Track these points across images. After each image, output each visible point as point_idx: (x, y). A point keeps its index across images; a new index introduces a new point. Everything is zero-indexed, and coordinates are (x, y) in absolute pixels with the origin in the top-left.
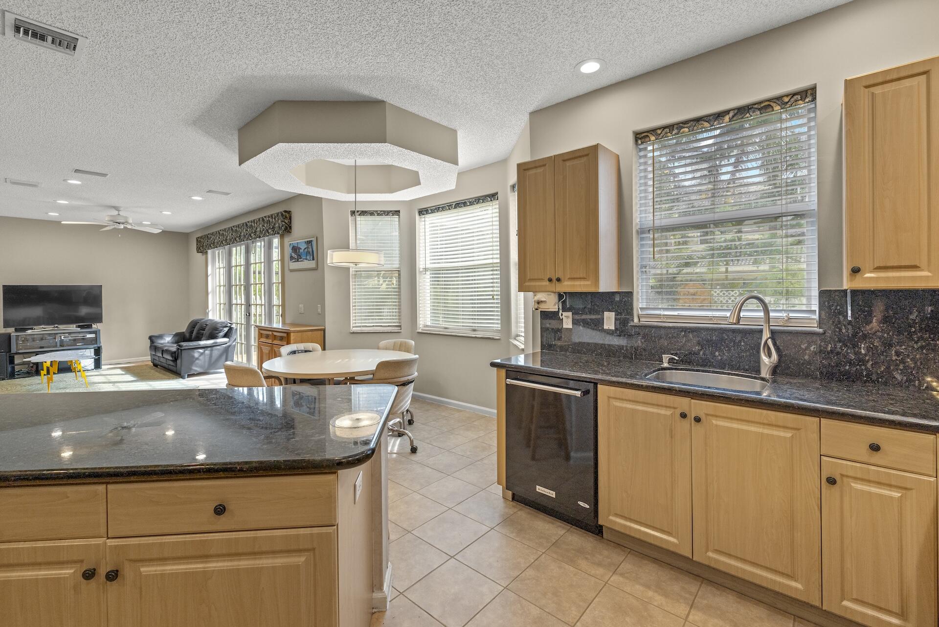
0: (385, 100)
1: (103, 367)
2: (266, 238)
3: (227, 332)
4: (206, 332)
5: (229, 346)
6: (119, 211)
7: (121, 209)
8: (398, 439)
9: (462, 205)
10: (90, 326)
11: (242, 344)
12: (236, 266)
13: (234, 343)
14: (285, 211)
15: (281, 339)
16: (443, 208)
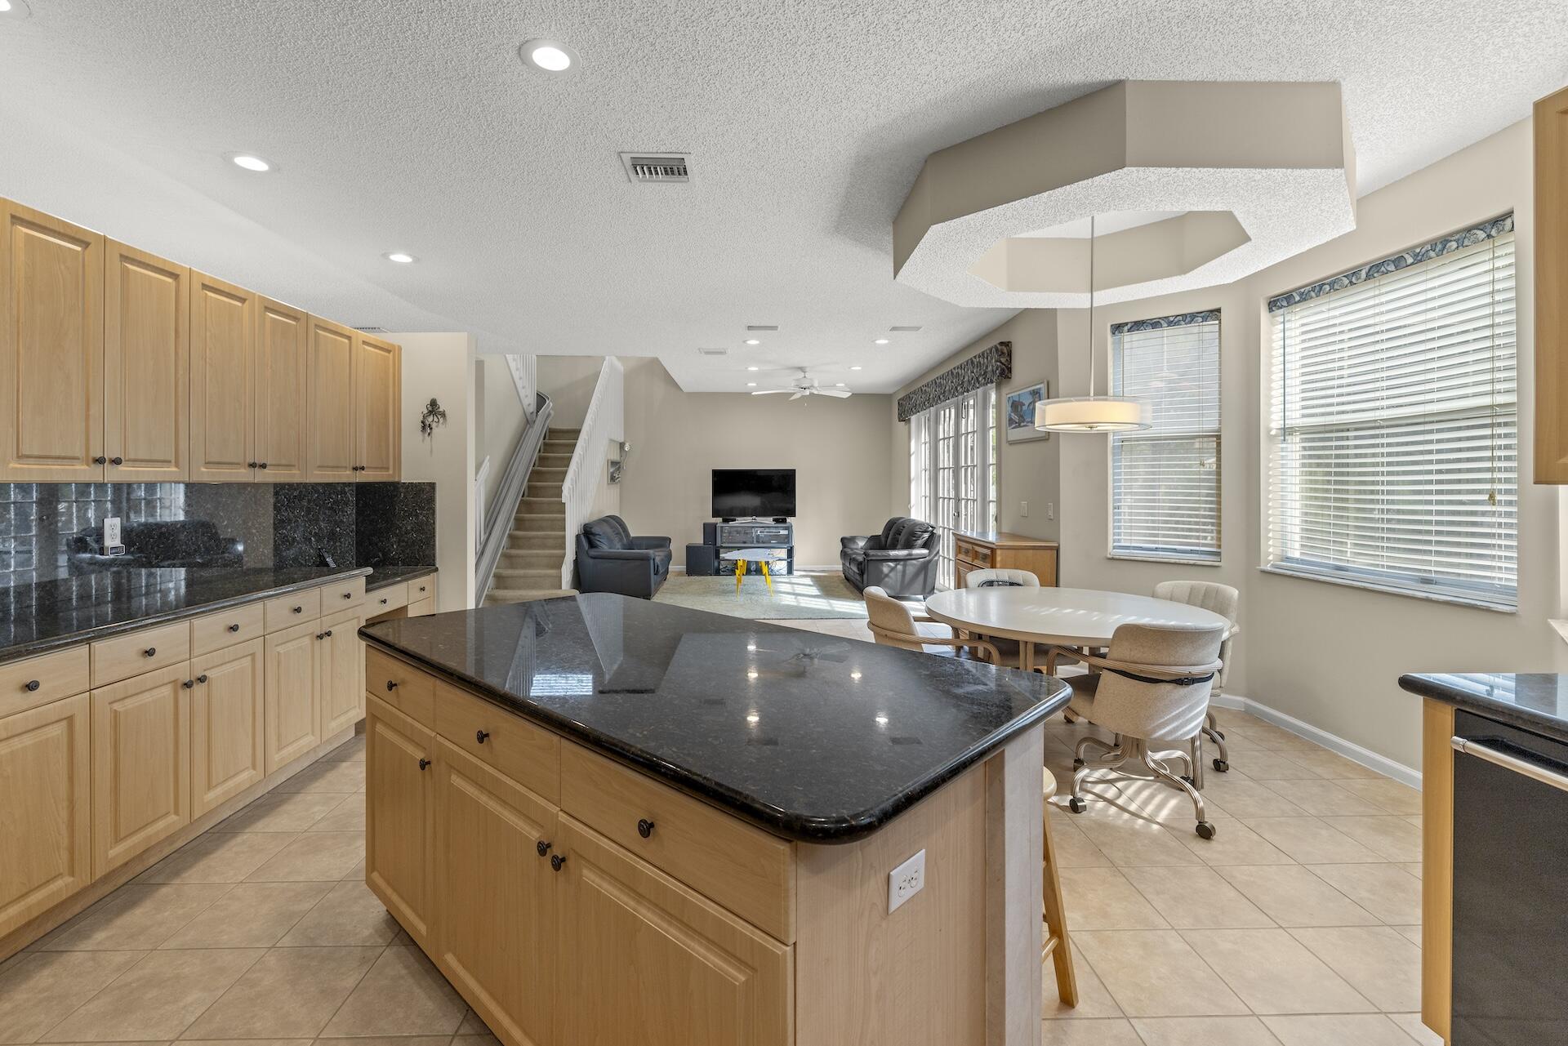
0: (1124, 78)
1: (795, 573)
2: (980, 391)
3: (927, 540)
4: (902, 538)
5: (930, 561)
6: (805, 372)
7: (807, 370)
8: (1173, 797)
9: (1391, 267)
10: (784, 521)
11: (950, 560)
12: (944, 439)
13: (936, 558)
14: (1002, 343)
15: (985, 557)
16: (1332, 284)
